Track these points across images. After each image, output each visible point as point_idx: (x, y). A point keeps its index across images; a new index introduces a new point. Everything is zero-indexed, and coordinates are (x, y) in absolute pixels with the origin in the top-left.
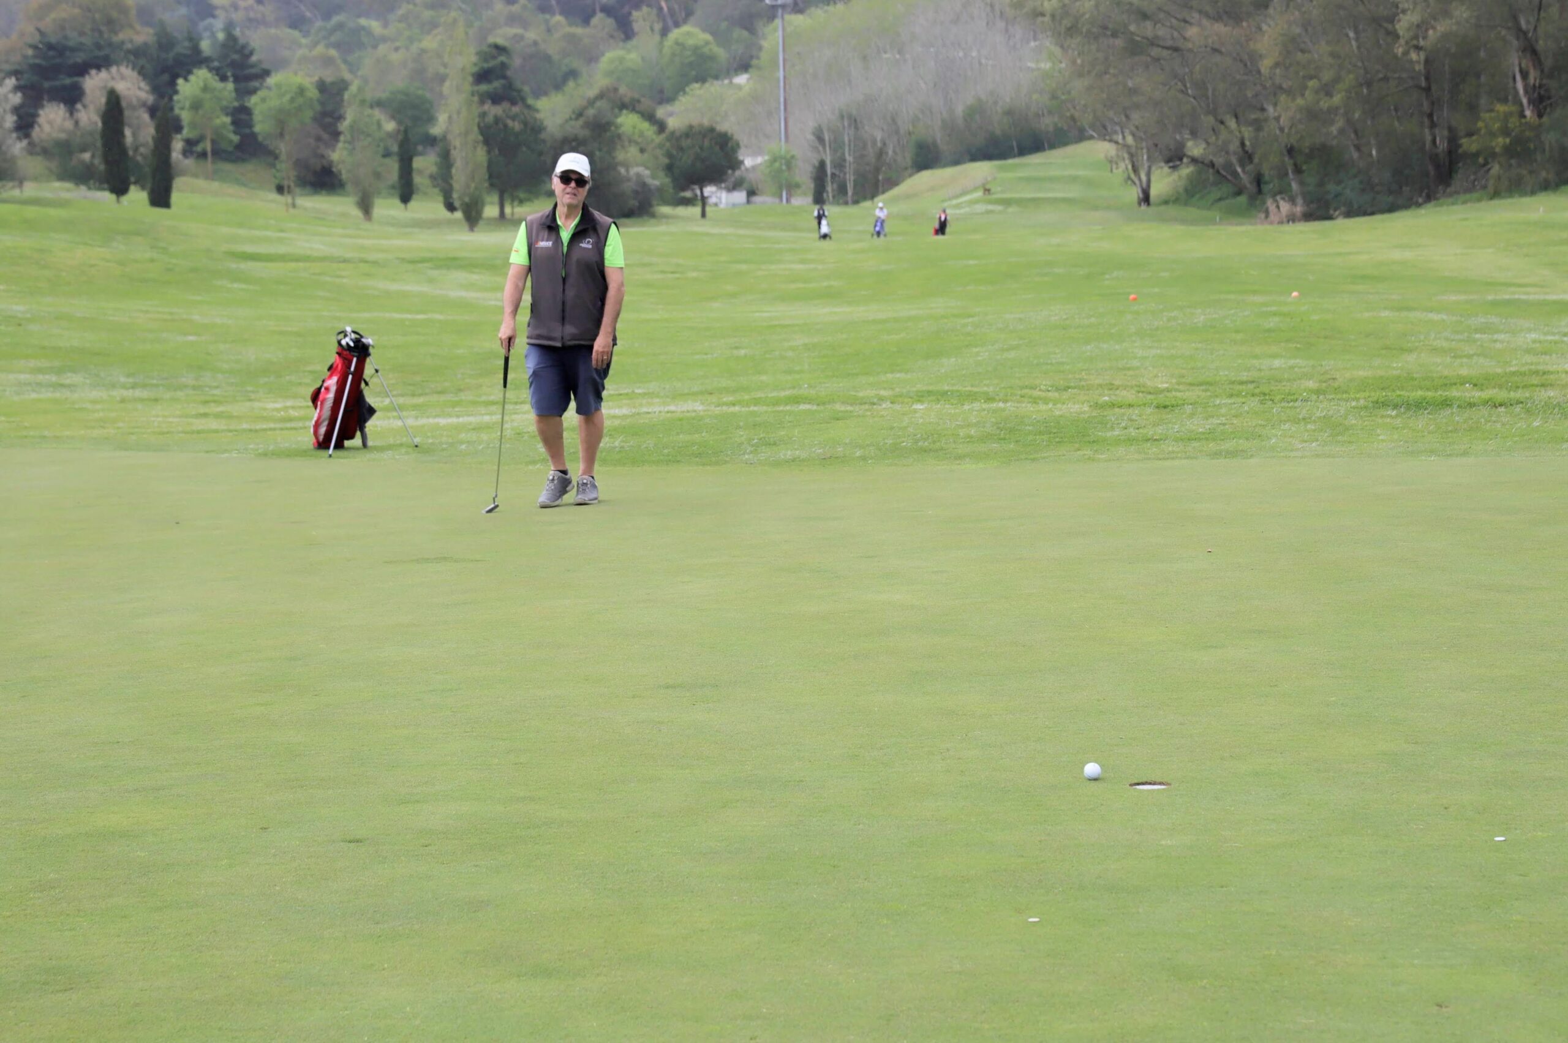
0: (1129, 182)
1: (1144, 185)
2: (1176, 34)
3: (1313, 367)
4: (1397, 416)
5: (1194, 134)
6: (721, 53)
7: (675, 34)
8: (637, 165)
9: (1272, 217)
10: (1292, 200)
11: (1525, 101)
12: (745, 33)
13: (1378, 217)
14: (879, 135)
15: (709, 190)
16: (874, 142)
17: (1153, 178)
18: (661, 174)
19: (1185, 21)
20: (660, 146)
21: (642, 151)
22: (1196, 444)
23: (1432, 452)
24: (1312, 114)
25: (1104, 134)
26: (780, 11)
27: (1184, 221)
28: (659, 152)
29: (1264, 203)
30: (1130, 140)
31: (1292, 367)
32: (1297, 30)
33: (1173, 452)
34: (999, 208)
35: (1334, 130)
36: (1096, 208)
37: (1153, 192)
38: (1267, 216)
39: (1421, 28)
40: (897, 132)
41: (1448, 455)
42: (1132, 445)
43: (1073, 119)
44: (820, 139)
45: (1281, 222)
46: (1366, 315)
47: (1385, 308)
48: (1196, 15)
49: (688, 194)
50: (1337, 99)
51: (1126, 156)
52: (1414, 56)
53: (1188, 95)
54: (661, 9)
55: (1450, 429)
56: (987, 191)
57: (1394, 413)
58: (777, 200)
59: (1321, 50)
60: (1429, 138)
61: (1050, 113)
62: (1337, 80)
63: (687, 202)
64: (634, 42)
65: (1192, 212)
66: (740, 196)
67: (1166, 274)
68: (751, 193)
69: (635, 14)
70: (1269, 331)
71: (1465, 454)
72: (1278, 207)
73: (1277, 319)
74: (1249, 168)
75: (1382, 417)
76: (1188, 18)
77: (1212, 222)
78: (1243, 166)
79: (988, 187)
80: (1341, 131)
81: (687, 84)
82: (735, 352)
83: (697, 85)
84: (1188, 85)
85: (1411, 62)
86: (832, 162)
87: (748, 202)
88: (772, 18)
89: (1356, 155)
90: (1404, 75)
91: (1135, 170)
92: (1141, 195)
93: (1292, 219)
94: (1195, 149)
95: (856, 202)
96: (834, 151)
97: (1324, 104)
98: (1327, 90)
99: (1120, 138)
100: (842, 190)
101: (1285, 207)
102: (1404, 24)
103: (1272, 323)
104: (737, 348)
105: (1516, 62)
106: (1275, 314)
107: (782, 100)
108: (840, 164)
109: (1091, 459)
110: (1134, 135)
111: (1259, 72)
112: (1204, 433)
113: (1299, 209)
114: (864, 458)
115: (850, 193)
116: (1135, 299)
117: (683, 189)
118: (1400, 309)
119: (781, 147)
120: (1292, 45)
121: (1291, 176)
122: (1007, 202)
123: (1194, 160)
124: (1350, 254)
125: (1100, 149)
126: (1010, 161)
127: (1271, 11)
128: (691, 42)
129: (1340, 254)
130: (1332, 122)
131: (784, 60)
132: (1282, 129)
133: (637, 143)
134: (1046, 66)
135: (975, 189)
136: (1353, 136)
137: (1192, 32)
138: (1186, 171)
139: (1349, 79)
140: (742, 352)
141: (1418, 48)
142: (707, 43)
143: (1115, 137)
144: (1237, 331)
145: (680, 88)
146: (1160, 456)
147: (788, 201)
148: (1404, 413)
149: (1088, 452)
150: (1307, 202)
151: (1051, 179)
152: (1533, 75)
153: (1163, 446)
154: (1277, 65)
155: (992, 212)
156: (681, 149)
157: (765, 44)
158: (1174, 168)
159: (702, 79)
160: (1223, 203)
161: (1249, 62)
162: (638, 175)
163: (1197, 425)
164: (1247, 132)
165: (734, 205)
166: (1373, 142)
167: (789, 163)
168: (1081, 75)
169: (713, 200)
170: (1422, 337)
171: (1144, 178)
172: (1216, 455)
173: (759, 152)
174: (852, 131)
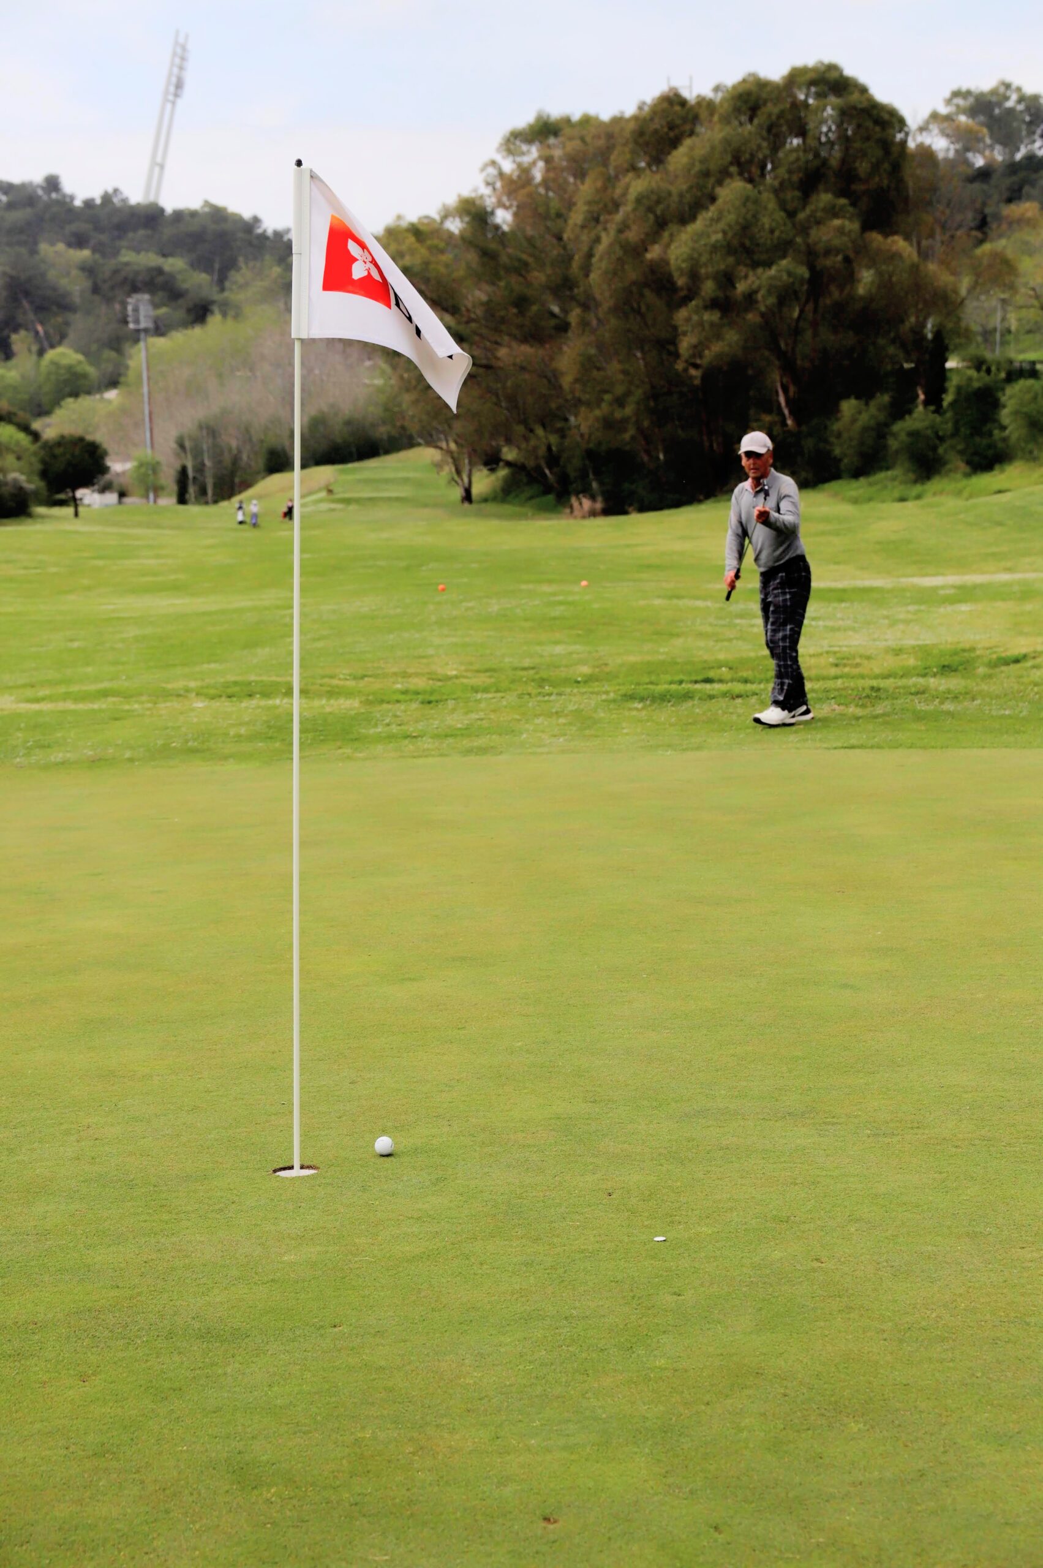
0: (453, 483)
1: (466, 485)
2: (489, 355)
3: (590, 652)
4: (643, 709)
5: (509, 441)
6: (91, 370)
7: (51, 355)
8: (14, 471)
9: (576, 512)
10: (593, 498)
11: (786, 412)
12: (113, 354)
13: (666, 512)
14: (234, 444)
15: (80, 493)
16: (230, 450)
17: (474, 479)
18: (36, 478)
19: (497, 343)
20: (35, 454)
21: (19, 458)
22: (451, 740)
23: (670, 746)
24: (608, 424)
25: (431, 442)
26: (142, 335)
27: (499, 516)
28: (34, 459)
29: (569, 500)
30: (453, 446)
31: (571, 653)
32: (593, 351)
33: (428, 749)
34: (340, 506)
35: (627, 436)
36: (426, 506)
37: (476, 490)
38: (572, 512)
39: (698, 350)
40: (250, 440)
41: (684, 750)
42: (391, 742)
43: (403, 428)
44: (182, 446)
45: (584, 517)
46: (642, 603)
47: (659, 597)
48: (506, 338)
49: (62, 496)
50: (629, 410)
51: (450, 460)
52: (693, 372)
53: (501, 406)
54: (37, 333)
55: (690, 721)
56: (330, 491)
57: (640, 706)
58: (144, 501)
59: (614, 368)
60: (707, 444)
61: (384, 423)
62: (628, 393)
63: (62, 503)
64: (13, 362)
65: (507, 508)
66: (112, 498)
67: (474, 566)
68: (122, 495)
69: (14, 337)
70: (555, 619)
71: (699, 748)
72: (581, 504)
73: (562, 608)
74: (555, 470)
75: (630, 709)
76: (499, 340)
77: (525, 517)
78: (550, 469)
79: (331, 488)
80: (633, 438)
81: (63, 398)
82: (70, 644)
83: (70, 400)
84: (502, 399)
85: (691, 378)
86: (194, 467)
87: (120, 502)
88: (137, 341)
89: (646, 458)
90: (685, 389)
91: (458, 472)
92: (464, 494)
93: (593, 514)
94: (509, 454)
95: (215, 502)
96: (195, 457)
97: (618, 414)
98: (620, 402)
99: (444, 445)
100: (203, 491)
101: (587, 503)
102: (685, 345)
103: (558, 611)
104: (72, 640)
105: (778, 378)
106: (561, 603)
107: (147, 412)
108: (200, 468)
109: (349, 758)
110: (456, 442)
111: (561, 387)
112: (460, 729)
113: (599, 505)
114: (131, 760)
115: (210, 492)
116: (443, 590)
117: (59, 492)
118: (671, 597)
119: (147, 453)
120: (588, 365)
121: (591, 476)
122: (347, 501)
123: (508, 464)
124: (636, 545)
125: (427, 454)
126: (350, 466)
127: (570, 334)
128: (65, 362)
129: (628, 546)
130: (625, 430)
131: (149, 378)
132: (582, 435)
133: (13, 452)
134: (379, 382)
135: (320, 490)
136: (643, 443)
137: (502, 352)
138: (503, 472)
139: (639, 393)
140: (76, 644)
141: (696, 366)
142: (80, 362)
143: (439, 444)
144: (526, 620)
145: (56, 402)
146: (415, 754)
147: (155, 502)
148: (650, 705)
149: (347, 751)
150: (606, 500)
151: (387, 481)
152: (792, 389)
153: (419, 743)
154: (576, 381)
155: (333, 510)
156: (54, 456)
157: (131, 363)
158: (492, 470)
159: (75, 394)
160: (534, 501)
161: (552, 379)
162: (15, 480)
163: (457, 720)
164: (553, 439)
165: (107, 506)
166: (660, 447)
167: (155, 468)
168: (408, 390)
169: (86, 501)
170: (689, 623)
171: (466, 479)
172: (469, 751)
173: (127, 458)
174: (210, 441)
